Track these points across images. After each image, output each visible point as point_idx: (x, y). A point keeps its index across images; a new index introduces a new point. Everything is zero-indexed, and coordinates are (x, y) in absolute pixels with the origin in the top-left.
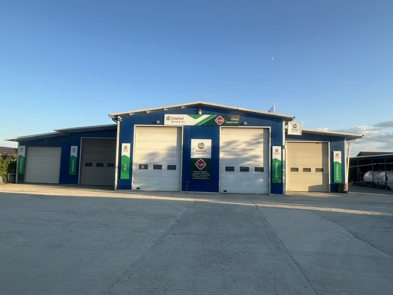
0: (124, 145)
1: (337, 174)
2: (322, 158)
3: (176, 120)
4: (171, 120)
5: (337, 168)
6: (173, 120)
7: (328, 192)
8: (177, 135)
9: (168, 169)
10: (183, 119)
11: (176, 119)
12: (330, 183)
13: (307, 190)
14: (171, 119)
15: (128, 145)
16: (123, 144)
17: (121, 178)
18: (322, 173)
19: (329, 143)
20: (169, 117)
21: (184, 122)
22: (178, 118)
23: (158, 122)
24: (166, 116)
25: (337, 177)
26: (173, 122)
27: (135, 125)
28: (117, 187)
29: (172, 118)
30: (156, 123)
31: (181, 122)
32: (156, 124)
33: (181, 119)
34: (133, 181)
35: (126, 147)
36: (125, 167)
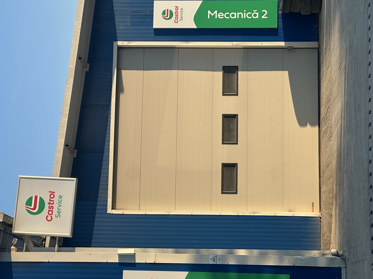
1: (245, 15)
2: (181, 72)
5: (221, 16)
7: (319, 50)
12: (282, 44)
13: (312, 131)
18: (240, 73)
19: (120, 43)
25: (255, 15)
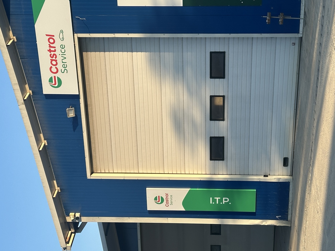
0: (151, 206)
3: (59, 59)
4: (59, 75)
6: (60, 66)
8: (107, 53)
9: (224, 77)
10: (51, 37)
11: (53, 58)
14: (56, 75)
15: (151, 193)
16: (149, 208)
17: (254, 211)
20: (51, 80)
21: (62, 32)
22: (50, 51)
23: (71, 114)
24: (48, 89)
26: (65, 67)
27: (89, 176)
28: (280, 219)
29: (54, 70)
30: (77, 120)
31: (63, 43)
32: (77, 118)
33: (51, 41)
34: (261, 178)
35: (159, 200)
36: (221, 201)
